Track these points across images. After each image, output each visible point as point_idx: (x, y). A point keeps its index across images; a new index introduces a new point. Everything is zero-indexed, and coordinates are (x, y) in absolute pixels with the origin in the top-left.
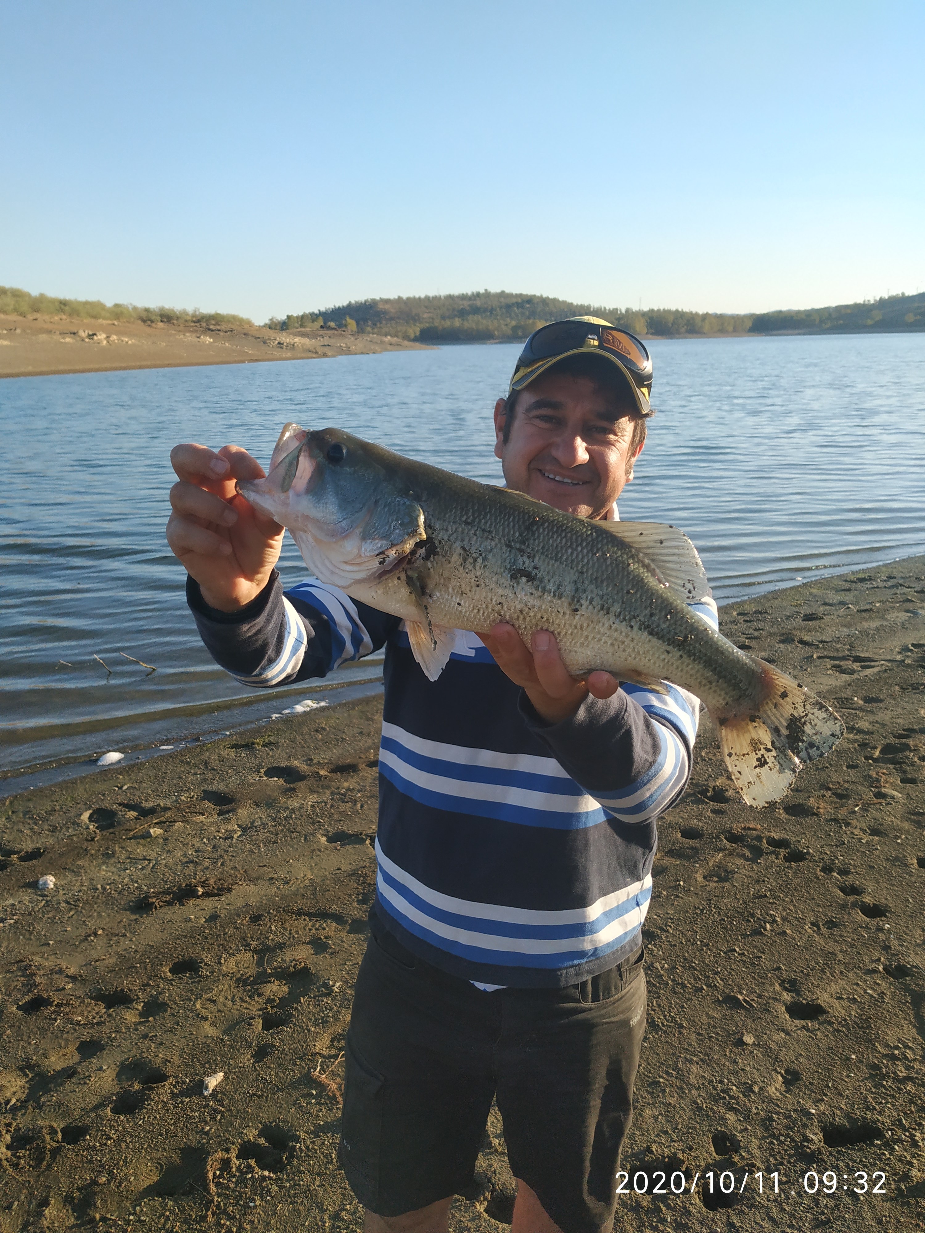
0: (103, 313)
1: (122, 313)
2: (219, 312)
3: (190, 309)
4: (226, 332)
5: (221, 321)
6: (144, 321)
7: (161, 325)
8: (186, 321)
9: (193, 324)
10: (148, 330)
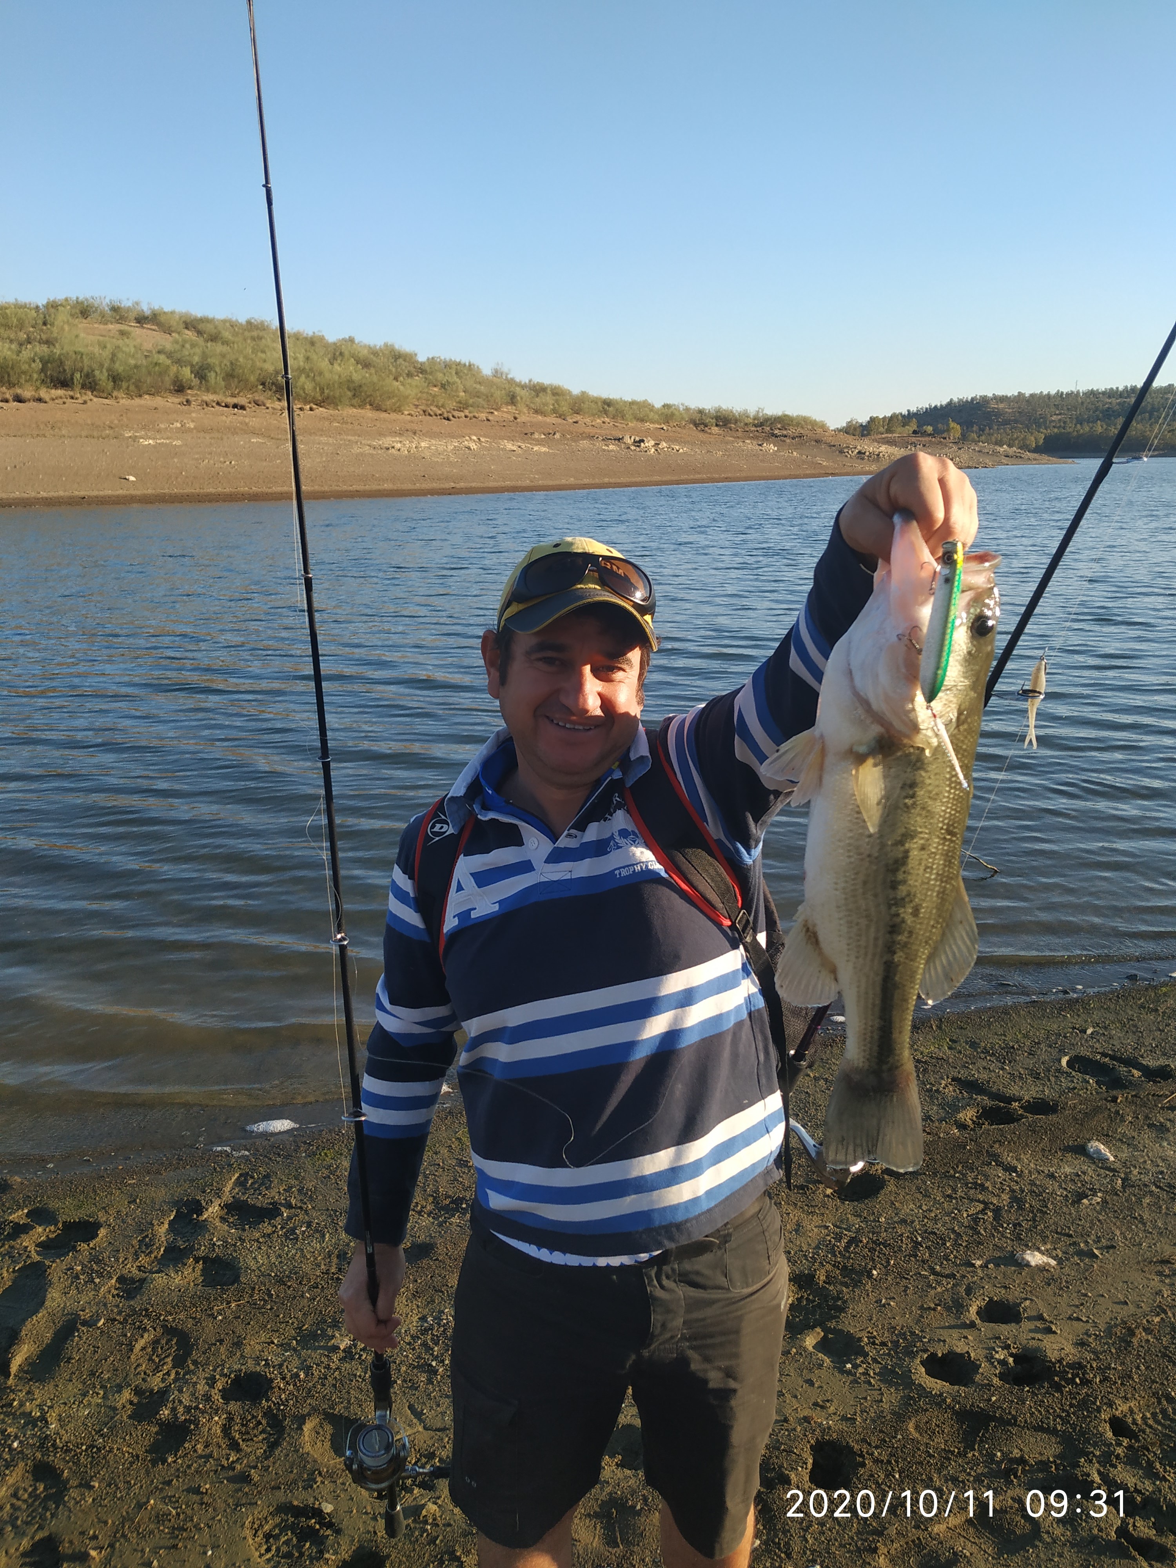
0: (652, 415)
1: (673, 415)
2: (786, 413)
3: (752, 410)
4: (793, 438)
5: (789, 425)
6: (696, 425)
7: (715, 430)
8: (746, 424)
9: (753, 429)
10: (701, 436)
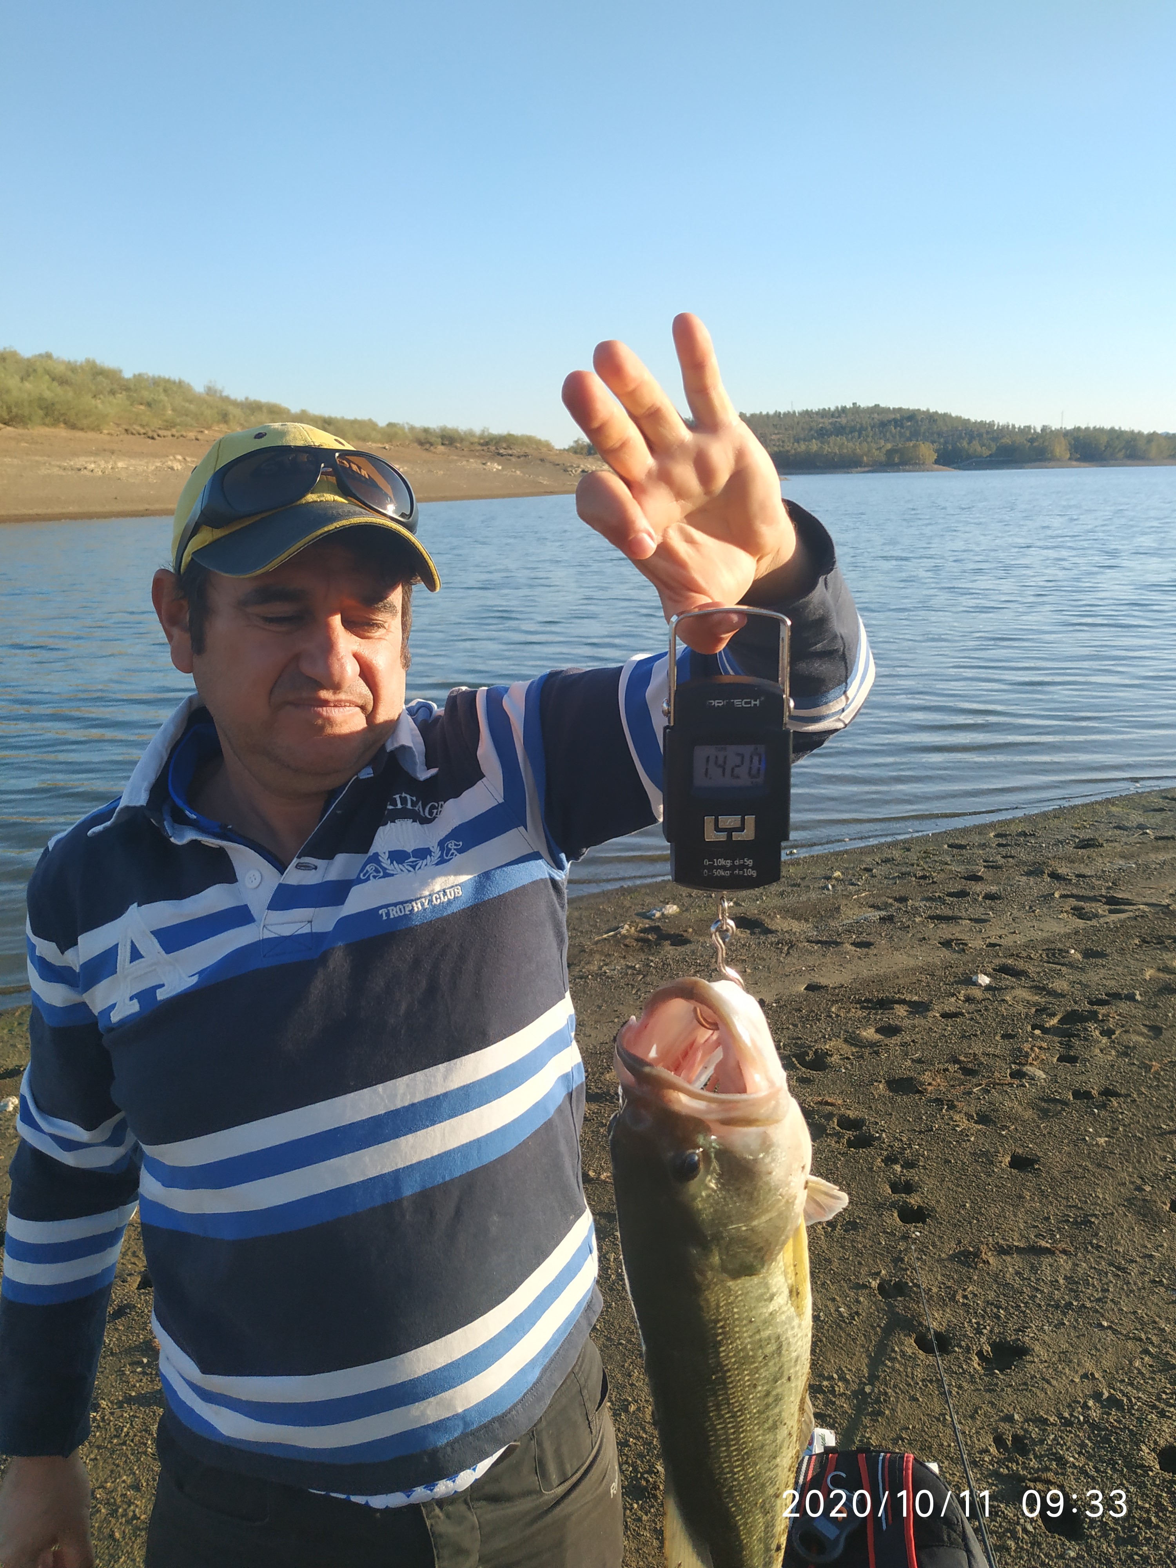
0: (374, 434)
1: (396, 434)
2: (512, 432)
3: (477, 429)
4: (519, 457)
5: (514, 444)
6: (421, 444)
7: (441, 448)
8: (472, 443)
9: (479, 448)
10: (425, 455)
